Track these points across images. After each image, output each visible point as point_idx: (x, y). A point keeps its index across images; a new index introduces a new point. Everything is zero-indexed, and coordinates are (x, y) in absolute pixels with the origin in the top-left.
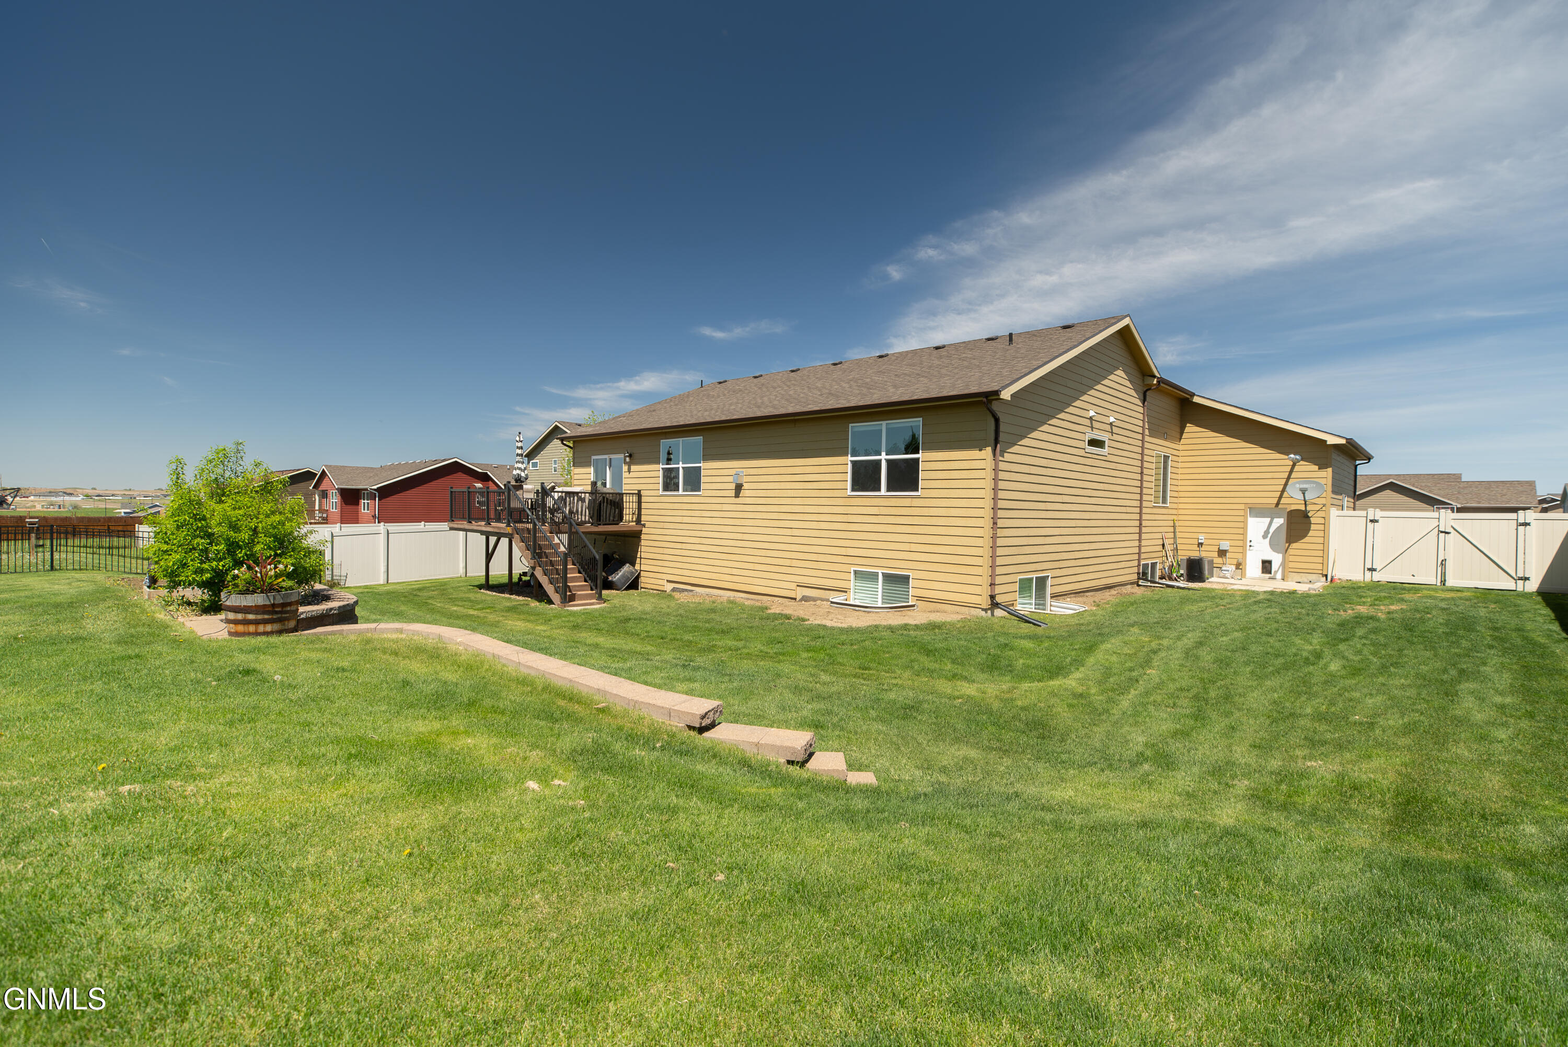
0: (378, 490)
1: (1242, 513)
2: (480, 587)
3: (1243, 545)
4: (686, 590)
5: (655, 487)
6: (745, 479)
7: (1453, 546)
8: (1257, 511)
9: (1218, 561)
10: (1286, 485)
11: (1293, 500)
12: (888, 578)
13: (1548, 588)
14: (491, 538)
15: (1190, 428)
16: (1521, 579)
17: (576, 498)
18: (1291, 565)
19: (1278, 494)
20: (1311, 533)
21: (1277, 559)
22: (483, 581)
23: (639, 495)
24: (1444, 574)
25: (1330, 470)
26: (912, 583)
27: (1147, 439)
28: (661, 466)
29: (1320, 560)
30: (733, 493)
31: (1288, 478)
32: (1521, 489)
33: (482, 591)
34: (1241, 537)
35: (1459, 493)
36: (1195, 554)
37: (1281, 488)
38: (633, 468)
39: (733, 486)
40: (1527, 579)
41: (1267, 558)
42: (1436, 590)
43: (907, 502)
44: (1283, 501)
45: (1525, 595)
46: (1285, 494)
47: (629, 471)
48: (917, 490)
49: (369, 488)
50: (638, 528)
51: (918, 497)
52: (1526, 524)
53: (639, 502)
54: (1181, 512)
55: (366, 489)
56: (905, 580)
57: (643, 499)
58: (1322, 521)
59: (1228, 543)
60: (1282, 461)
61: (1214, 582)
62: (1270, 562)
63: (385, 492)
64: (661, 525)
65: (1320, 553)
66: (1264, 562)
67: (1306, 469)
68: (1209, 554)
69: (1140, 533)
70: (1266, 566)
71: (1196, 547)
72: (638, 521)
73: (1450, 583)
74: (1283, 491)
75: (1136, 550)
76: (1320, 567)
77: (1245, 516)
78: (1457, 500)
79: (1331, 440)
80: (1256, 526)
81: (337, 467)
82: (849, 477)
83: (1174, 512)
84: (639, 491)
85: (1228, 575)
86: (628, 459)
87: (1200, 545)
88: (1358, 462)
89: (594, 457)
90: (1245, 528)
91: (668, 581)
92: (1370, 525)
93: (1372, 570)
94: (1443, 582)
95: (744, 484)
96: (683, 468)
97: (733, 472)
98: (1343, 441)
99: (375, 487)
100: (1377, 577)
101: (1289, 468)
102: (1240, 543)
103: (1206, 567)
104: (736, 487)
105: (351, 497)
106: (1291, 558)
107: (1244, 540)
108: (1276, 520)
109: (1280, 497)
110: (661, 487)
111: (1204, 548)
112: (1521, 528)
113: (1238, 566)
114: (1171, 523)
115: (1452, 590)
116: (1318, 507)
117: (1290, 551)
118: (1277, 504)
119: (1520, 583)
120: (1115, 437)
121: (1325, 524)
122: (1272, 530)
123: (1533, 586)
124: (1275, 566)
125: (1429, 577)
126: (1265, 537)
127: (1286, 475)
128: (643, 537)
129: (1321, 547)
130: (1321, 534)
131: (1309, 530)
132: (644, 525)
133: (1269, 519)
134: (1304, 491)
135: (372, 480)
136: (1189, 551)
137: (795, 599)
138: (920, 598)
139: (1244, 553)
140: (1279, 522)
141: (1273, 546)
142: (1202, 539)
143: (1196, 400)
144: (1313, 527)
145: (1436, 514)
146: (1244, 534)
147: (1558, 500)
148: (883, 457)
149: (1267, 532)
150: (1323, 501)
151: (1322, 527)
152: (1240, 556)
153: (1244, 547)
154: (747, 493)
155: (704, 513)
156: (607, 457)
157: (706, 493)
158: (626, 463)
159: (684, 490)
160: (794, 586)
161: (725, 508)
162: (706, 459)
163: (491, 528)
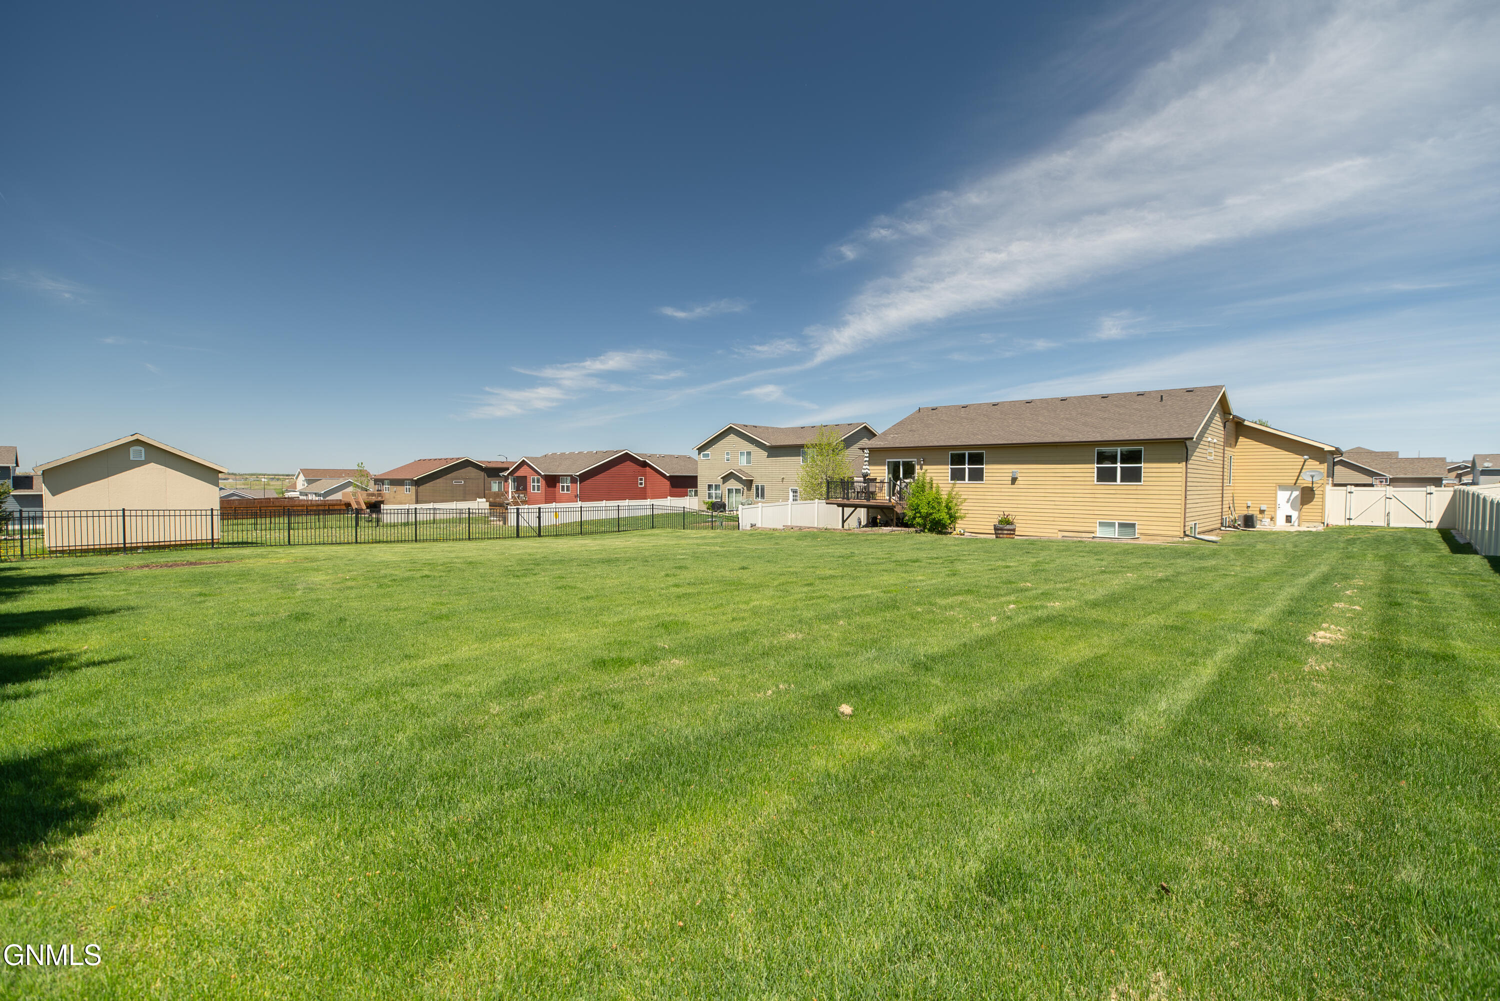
0: (580, 475)
1: (1274, 488)
3: (1275, 506)
5: (945, 477)
6: (1019, 475)
7: (1393, 505)
8: (1283, 487)
9: (1260, 516)
10: (1300, 472)
11: (1306, 480)
12: (1121, 525)
13: (1443, 526)
14: (846, 508)
15: (1241, 439)
16: (1428, 522)
18: (1304, 517)
19: (1296, 478)
20: (1315, 500)
21: (1295, 515)
24: (1388, 520)
25: (1326, 464)
26: (1137, 527)
27: (1226, 448)
28: (949, 467)
29: (1320, 514)
30: (1010, 482)
31: (1302, 469)
32: (1436, 464)
34: (1273, 502)
35: (1391, 467)
36: (1245, 512)
37: (1297, 474)
38: (925, 467)
39: (1010, 479)
40: (1431, 522)
41: (1289, 514)
42: (1385, 528)
43: (1135, 488)
44: (1298, 482)
45: (1430, 530)
46: (1300, 478)
47: (921, 469)
48: (1140, 481)
49: (574, 474)
51: (1141, 485)
52: (1431, 494)
54: (1236, 488)
56: (1133, 525)
58: (1321, 493)
59: (1266, 506)
60: (1298, 459)
61: (1259, 527)
62: (1291, 516)
65: (1321, 511)
66: (1287, 516)
67: (1312, 464)
68: (1253, 511)
69: (1222, 501)
70: (1289, 519)
71: (1246, 509)
73: (1391, 525)
74: (1299, 476)
75: (1220, 511)
76: (1320, 518)
77: (1276, 490)
78: (1389, 472)
79: (1327, 448)
80: (1283, 496)
82: (1095, 475)
83: (1232, 488)
85: (1266, 524)
86: (922, 462)
87: (1248, 507)
88: (1335, 456)
89: (888, 460)
90: (1276, 497)
92: (1348, 494)
93: (1349, 519)
94: (1388, 524)
95: (1019, 478)
96: (968, 468)
97: (1011, 471)
98: (1334, 449)
99: (578, 474)
100: (1352, 523)
101: (1302, 463)
102: (1273, 506)
103: (1255, 519)
104: (1012, 479)
105: (552, 481)
106: (1304, 514)
107: (1275, 504)
108: (1294, 492)
109: (1297, 480)
110: (949, 478)
111: (1250, 509)
112: (1428, 495)
113: (1272, 519)
114: (1231, 495)
115: (1393, 528)
116: (1319, 485)
117: (1303, 510)
118: (1295, 484)
119: (1428, 524)
120: (1216, 450)
121: (1323, 495)
122: (1292, 498)
123: (1434, 525)
124: (1293, 519)
125: (1382, 523)
126: (1288, 502)
127: (1300, 467)
129: (1321, 507)
130: (1321, 500)
131: (1314, 498)
133: (1290, 492)
134: (1312, 477)
136: (1241, 511)
138: (1142, 534)
139: (1275, 512)
140: (1296, 493)
141: (1293, 507)
142: (1249, 504)
143: (1246, 423)
144: (1316, 496)
145: (1384, 489)
146: (1276, 501)
147: (1469, 467)
148: (1119, 465)
149: (1289, 500)
150: (1322, 482)
151: (1321, 496)
152: (1273, 513)
153: (1275, 508)
154: (1021, 482)
155: (986, 494)
156: (901, 460)
157: (987, 482)
158: (919, 463)
159: (969, 480)
160: (1056, 531)
161: (1003, 490)
162: (988, 463)
163: (852, 501)
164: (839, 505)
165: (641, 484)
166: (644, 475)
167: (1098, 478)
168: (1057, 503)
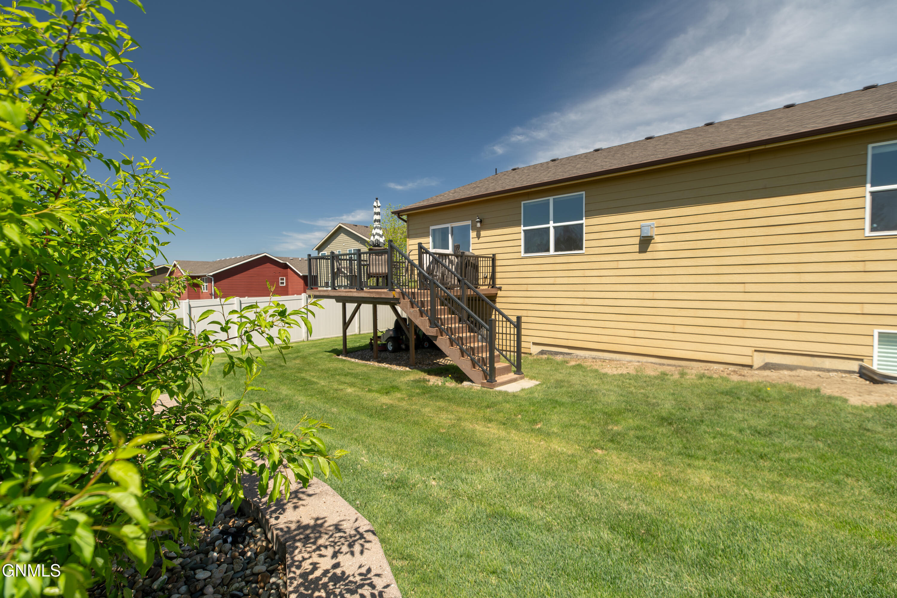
0: (213, 276)
2: (337, 352)
4: (561, 353)
5: (516, 249)
6: (656, 231)
14: (348, 305)
17: (447, 260)
22: (341, 347)
23: (494, 259)
28: (522, 228)
30: (636, 248)
33: (340, 357)
38: (483, 233)
39: (637, 240)
47: (478, 236)
49: (207, 274)
50: (493, 291)
53: (494, 266)
55: (205, 276)
57: (498, 263)
63: (218, 278)
64: (524, 287)
72: (493, 286)
81: (184, 261)
82: (867, 211)
84: (494, 255)
86: (479, 225)
89: (432, 228)
91: (534, 344)
95: (655, 237)
96: (554, 227)
97: (637, 225)
99: (211, 274)
104: (641, 241)
110: (522, 249)
128: (498, 300)
132: (500, 289)
135: (208, 270)
137: (751, 367)
154: (660, 247)
155: (588, 273)
156: (449, 225)
157: (592, 251)
158: (474, 228)
159: (556, 250)
160: (749, 351)
161: (622, 265)
162: (590, 214)
163: (366, 293)
164: (338, 299)
165: (282, 283)
166: (286, 276)
167: (873, 221)
168: (749, 288)
